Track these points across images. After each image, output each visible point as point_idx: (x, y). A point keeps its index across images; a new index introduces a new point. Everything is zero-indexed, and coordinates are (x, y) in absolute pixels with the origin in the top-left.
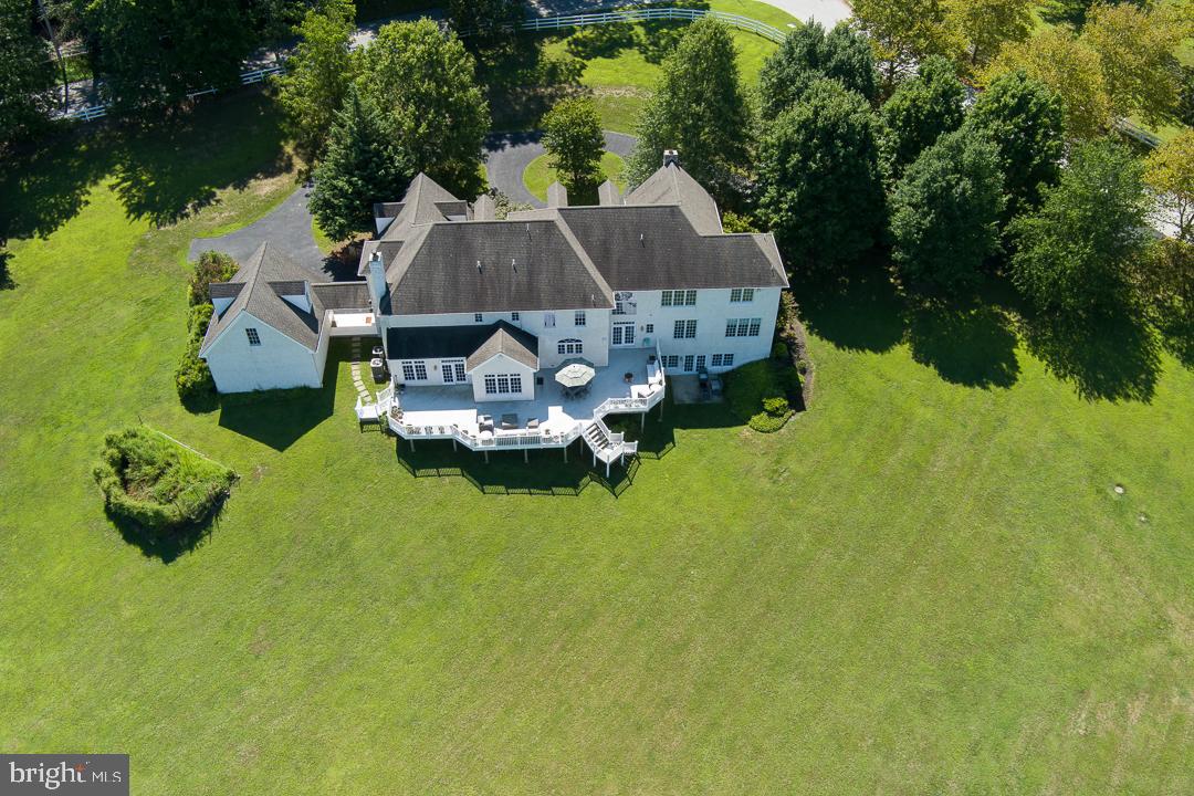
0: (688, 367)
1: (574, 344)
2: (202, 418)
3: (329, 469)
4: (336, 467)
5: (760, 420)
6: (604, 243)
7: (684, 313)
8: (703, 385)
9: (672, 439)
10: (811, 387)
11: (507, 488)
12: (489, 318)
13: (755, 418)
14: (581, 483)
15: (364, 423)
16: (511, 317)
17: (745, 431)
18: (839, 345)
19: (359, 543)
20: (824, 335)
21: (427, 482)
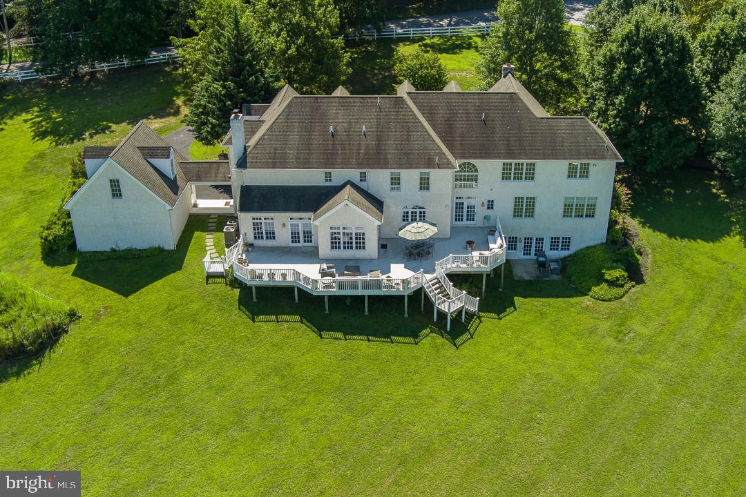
0: (527, 251)
1: (418, 211)
2: (58, 270)
3: (170, 313)
4: (177, 311)
5: (600, 290)
6: (448, 120)
7: (522, 188)
8: (542, 265)
9: (513, 304)
10: (649, 265)
11: (345, 334)
12: (339, 175)
13: (595, 289)
14: (421, 334)
15: (210, 276)
16: (359, 179)
17: (586, 301)
18: (671, 235)
19: (188, 376)
20: (655, 227)
21: (264, 326)
